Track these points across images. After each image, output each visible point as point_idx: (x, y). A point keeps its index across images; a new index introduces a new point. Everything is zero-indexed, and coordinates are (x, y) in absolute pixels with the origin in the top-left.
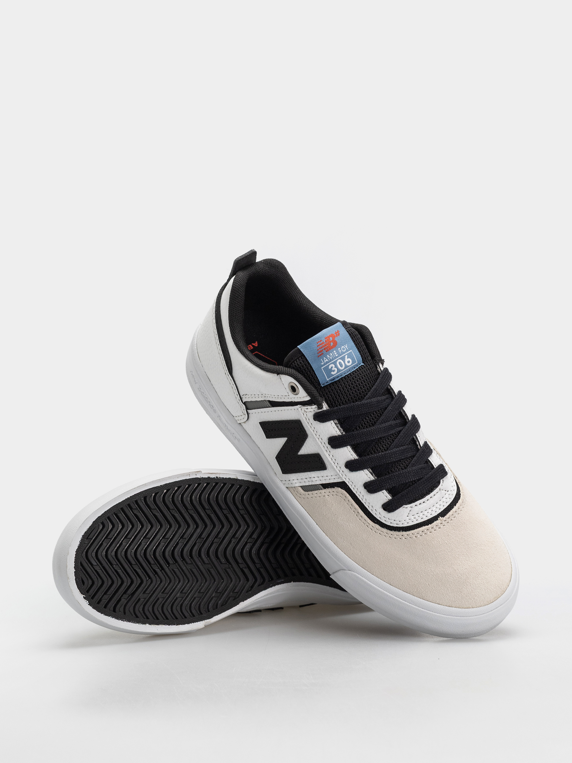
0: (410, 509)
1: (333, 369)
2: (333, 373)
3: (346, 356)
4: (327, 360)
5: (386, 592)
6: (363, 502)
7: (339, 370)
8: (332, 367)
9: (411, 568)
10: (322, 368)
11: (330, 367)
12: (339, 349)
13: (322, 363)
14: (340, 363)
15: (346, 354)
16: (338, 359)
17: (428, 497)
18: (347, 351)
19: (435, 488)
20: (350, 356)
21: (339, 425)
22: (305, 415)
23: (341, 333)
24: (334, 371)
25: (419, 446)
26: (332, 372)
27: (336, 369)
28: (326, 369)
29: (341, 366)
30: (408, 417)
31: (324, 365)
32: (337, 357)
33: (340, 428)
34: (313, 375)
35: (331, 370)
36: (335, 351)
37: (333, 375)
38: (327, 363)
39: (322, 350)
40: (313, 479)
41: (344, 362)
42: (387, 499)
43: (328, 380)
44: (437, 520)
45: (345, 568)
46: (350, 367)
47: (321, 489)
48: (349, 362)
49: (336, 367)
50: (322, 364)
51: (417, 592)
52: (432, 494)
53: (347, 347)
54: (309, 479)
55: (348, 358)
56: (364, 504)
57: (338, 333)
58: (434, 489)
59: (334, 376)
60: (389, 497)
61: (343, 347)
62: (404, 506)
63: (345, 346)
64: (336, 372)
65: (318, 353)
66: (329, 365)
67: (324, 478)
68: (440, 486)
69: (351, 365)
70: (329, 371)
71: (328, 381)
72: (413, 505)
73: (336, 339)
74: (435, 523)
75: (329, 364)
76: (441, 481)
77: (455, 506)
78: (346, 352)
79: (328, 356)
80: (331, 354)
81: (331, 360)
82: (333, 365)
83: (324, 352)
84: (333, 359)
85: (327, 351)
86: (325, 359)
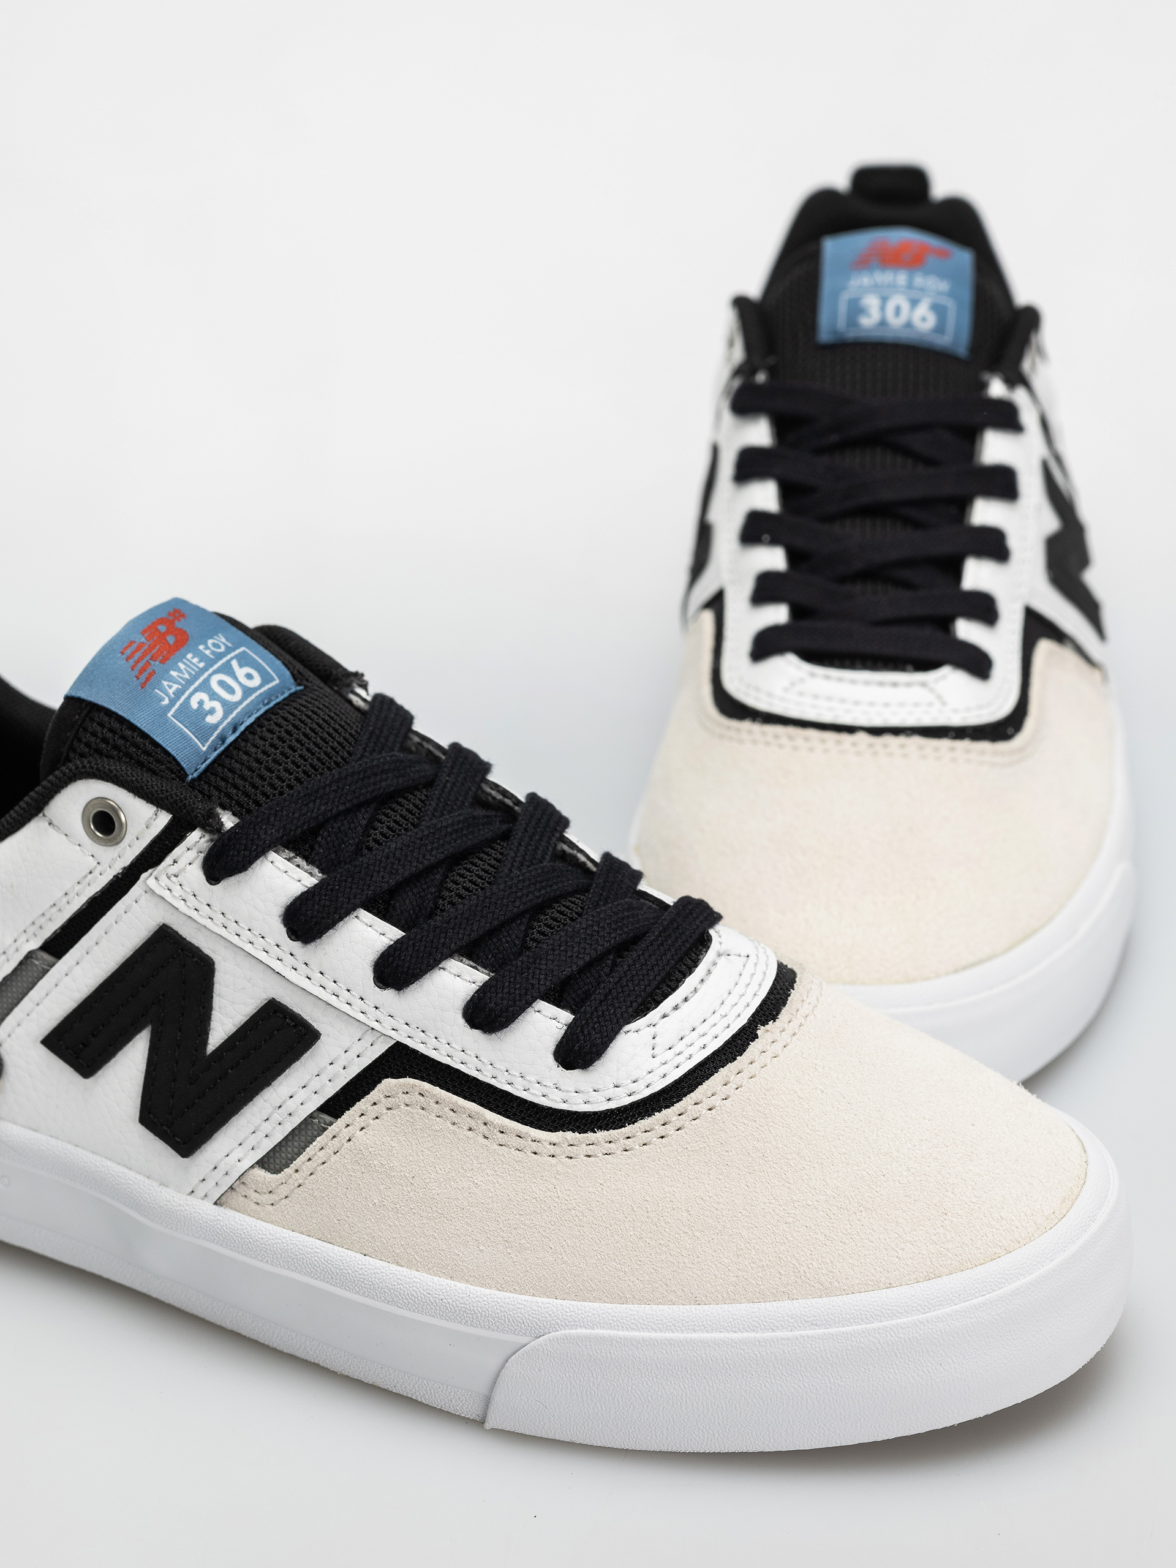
0: (651, 1030)
1: (207, 707)
2: (211, 720)
3: (234, 663)
4: (175, 686)
5: (694, 1336)
6: (485, 1077)
7: (228, 707)
8: (201, 703)
9: (744, 1212)
10: (169, 715)
11: (194, 705)
12: (201, 647)
13: (164, 698)
14: (221, 684)
15: (232, 657)
16: (210, 676)
17: (691, 982)
18: (230, 650)
20: (244, 659)
21: (299, 860)
22: (177, 889)
24: (212, 711)
25: (590, 865)
26: (207, 714)
27: (217, 705)
28: (185, 712)
29: (231, 693)
30: (516, 797)
31: (173, 702)
32: (205, 669)
33: (306, 867)
34: (149, 747)
35: (201, 713)
36: (189, 656)
37: (216, 726)
38: (178, 694)
39: (148, 664)
40: (291, 1105)
41: (236, 678)
42: (560, 1025)
43: (204, 749)
44: (756, 1037)
45: (523, 1340)
46: (262, 691)
47: (331, 1124)
48: (249, 678)
49: (214, 696)
50: (164, 703)
51: (799, 1281)
53: (222, 639)
54: (277, 1117)
55: (241, 666)
56: (493, 1082)
57: (177, 614)
59: (221, 727)
60: (566, 1017)
62: (627, 1028)
64: (219, 713)
65: (138, 678)
66: (188, 699)
67: (324, 1078)
68: (714, 947)
69: (261, 687)
70: (196, 718)
71: (206, 752)
72: (654, 1015)
73: (181, 625)
74: (754, 1048)
75: (186, 696)
76: (712, 932)
78: (227, 652)
79: (174, 673)
80: (182, 666)
81: (189, 683)
82: (203, 696)
83: (156, 665)
84: (195, 678)
85: (163, 662)
86: (169, 686)
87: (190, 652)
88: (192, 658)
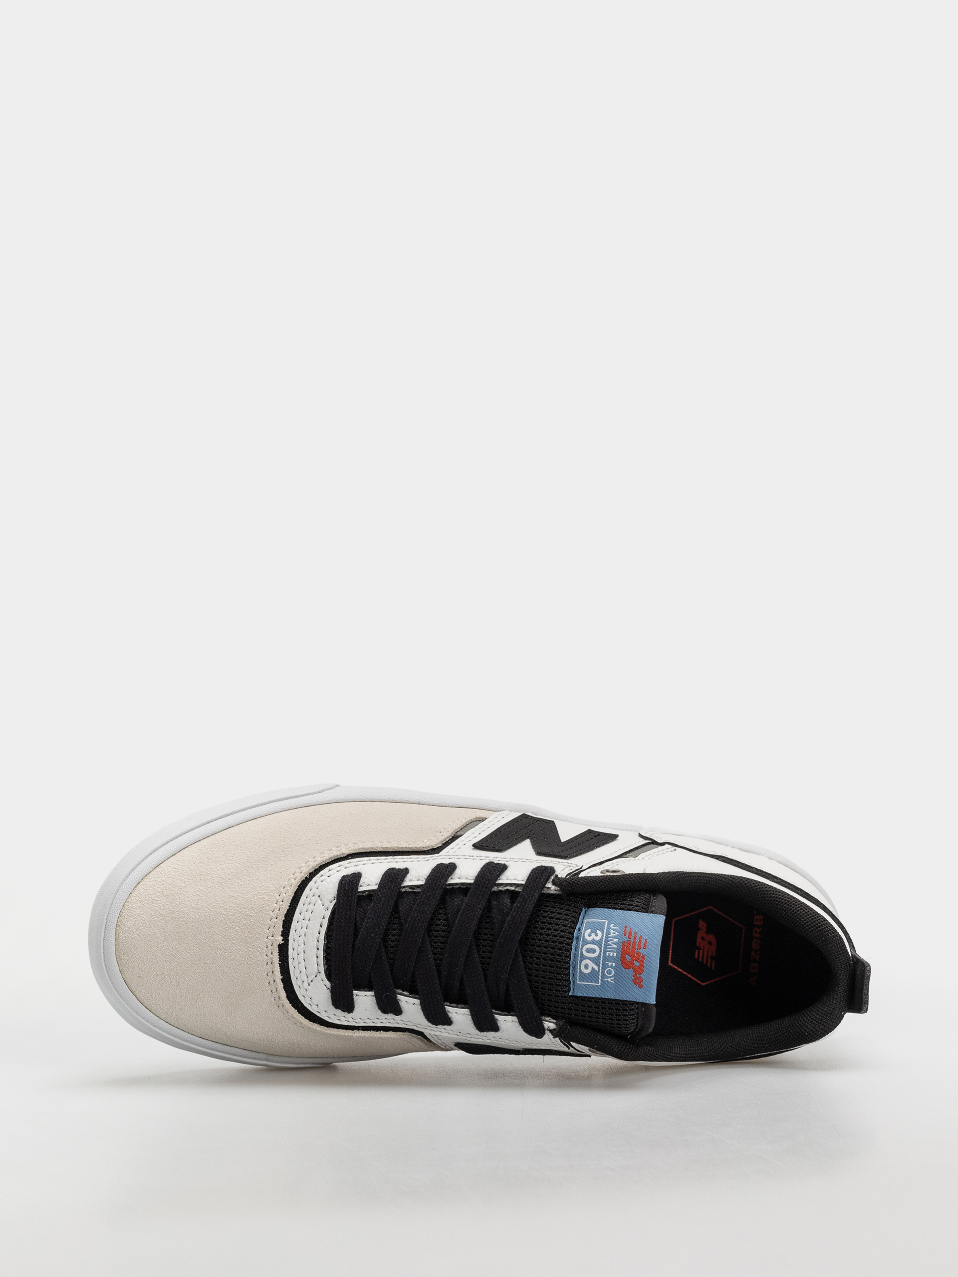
0: (326, 905)
1: (593, 934)
3: (596, 968)
7: (586, 942)
12: (614, 964)
14: (594, 951)
15: (599, 971)
18: (604, 976)
19: (326, 966)
20: (594, 975)
21: (512, 888)
23: (636, 988)
25: (401, 992)
27: (590, 939)
29: (588, 951)
32: (605, 953)
35: (594, 931)
39: (630, 940)
41: (590, 959)
42: (363, 884)
46: (579, 964)
48: (586, 967)
50: (612, 925)
52: (321, 953)
53: (609, 980)
57: (638, 982)
58: (326, 964)
60: (362, 889)
61: (613, 972)
62: (335, 901)
63: (611, 977)
64: (587, 937)
65: (631, 928)
66: (603, 932)
68: (323, 975)
69: (580, 968)
73: (631, 972)
75: (605, 934)
76: (328, 984)
77: (282, 980)
78: (603, 972)
79: (616, 940)
80: (615, 946)
81: (607, 941)
82: (597, 938)
83: (626, 939)
84: (606, 945)
85: (624, 943)
86: (615, 933)
87: (616, 957)
88: (613, 954)
